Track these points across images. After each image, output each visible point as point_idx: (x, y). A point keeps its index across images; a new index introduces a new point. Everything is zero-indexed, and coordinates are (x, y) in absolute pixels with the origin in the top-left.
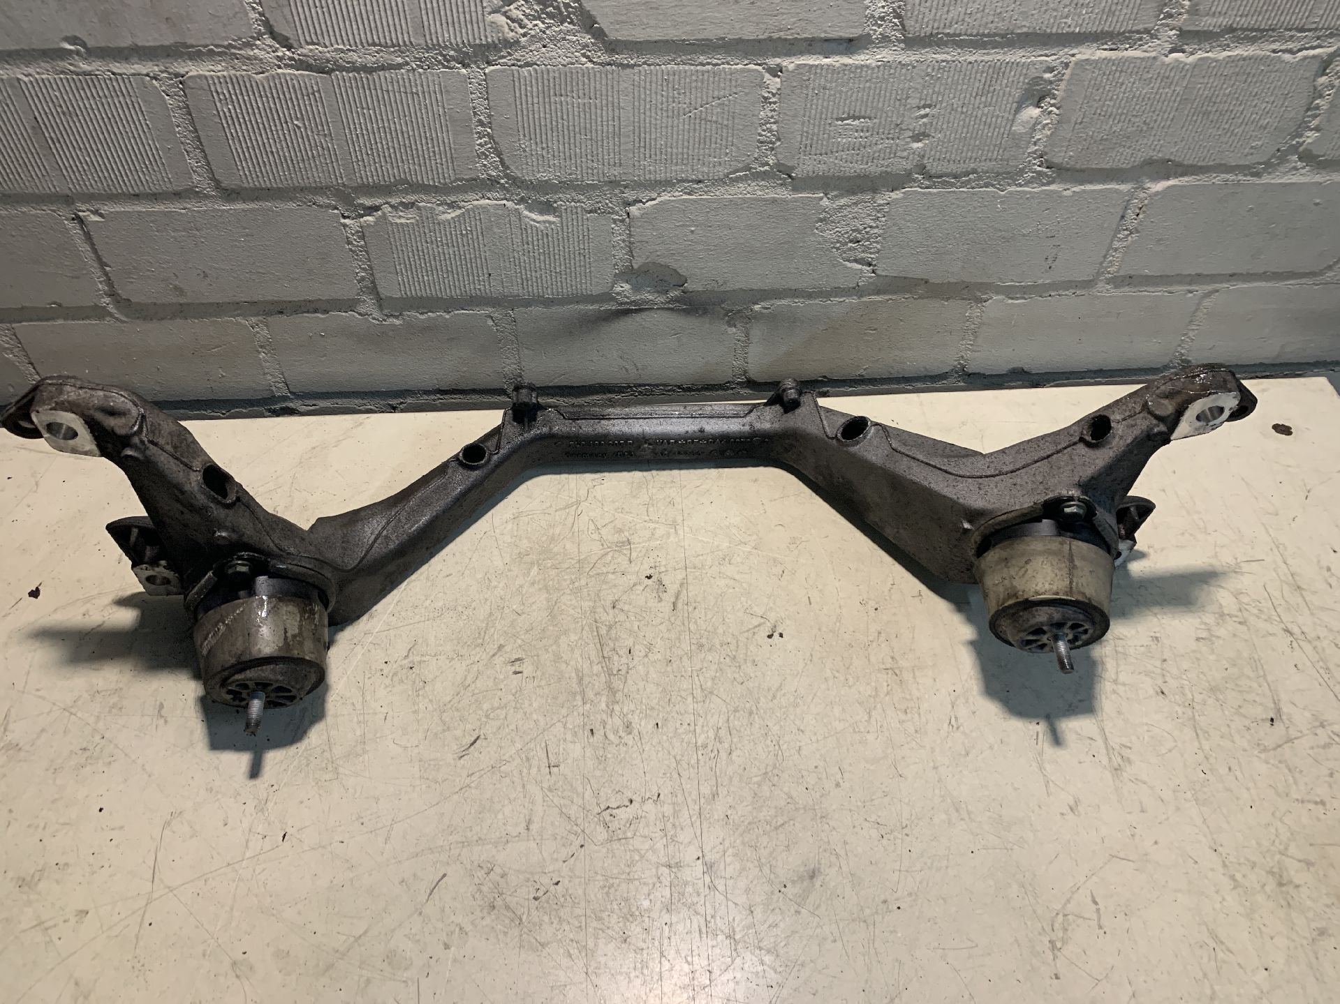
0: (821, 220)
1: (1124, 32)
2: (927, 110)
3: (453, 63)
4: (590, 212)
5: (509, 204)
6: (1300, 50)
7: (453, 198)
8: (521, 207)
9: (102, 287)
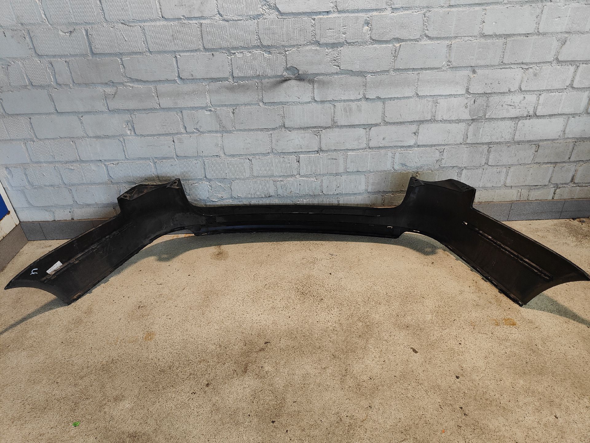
0: (327, 55)
1: (381, 9)
2: (345, 27)
3: (252, 19)
4: (278, 53)
5: (262, 52)
6: (418, 12)
7: (250, 51)
8: (264, 53)
9: (177, 75)
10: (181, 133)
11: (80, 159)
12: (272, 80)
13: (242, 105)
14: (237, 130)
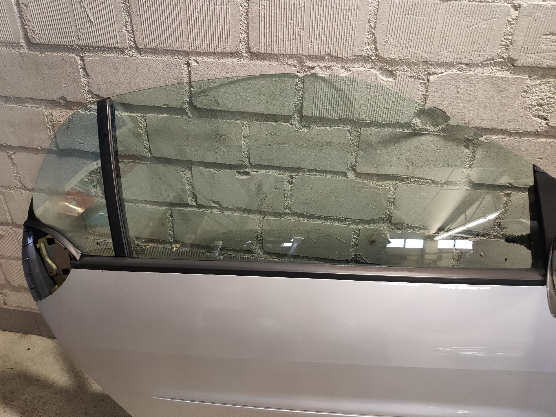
0: (525, 91)
4: (411, 77)
5: (373, 70)
7: (348, 66)
8: (378, 73)
9: (187, 99)
10: (187, 205)
11: (12, 219)
12: (383, 131)
13: (310, 170)
14: (293, 214)
